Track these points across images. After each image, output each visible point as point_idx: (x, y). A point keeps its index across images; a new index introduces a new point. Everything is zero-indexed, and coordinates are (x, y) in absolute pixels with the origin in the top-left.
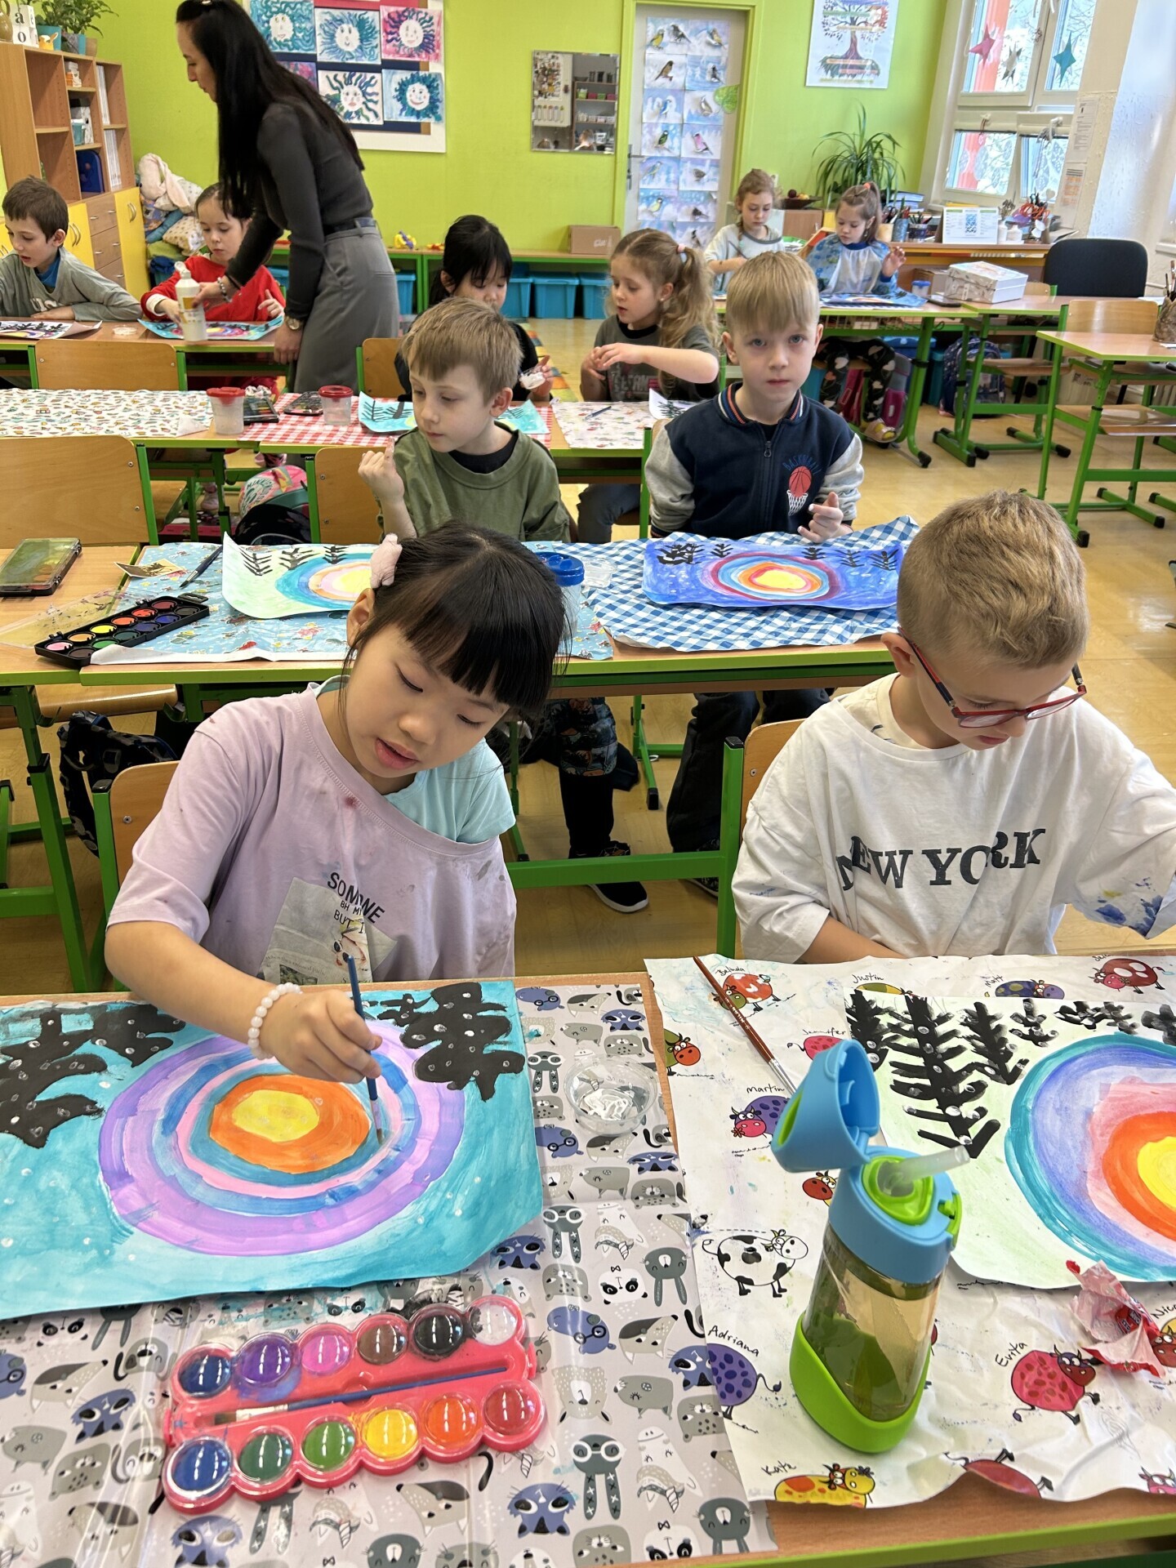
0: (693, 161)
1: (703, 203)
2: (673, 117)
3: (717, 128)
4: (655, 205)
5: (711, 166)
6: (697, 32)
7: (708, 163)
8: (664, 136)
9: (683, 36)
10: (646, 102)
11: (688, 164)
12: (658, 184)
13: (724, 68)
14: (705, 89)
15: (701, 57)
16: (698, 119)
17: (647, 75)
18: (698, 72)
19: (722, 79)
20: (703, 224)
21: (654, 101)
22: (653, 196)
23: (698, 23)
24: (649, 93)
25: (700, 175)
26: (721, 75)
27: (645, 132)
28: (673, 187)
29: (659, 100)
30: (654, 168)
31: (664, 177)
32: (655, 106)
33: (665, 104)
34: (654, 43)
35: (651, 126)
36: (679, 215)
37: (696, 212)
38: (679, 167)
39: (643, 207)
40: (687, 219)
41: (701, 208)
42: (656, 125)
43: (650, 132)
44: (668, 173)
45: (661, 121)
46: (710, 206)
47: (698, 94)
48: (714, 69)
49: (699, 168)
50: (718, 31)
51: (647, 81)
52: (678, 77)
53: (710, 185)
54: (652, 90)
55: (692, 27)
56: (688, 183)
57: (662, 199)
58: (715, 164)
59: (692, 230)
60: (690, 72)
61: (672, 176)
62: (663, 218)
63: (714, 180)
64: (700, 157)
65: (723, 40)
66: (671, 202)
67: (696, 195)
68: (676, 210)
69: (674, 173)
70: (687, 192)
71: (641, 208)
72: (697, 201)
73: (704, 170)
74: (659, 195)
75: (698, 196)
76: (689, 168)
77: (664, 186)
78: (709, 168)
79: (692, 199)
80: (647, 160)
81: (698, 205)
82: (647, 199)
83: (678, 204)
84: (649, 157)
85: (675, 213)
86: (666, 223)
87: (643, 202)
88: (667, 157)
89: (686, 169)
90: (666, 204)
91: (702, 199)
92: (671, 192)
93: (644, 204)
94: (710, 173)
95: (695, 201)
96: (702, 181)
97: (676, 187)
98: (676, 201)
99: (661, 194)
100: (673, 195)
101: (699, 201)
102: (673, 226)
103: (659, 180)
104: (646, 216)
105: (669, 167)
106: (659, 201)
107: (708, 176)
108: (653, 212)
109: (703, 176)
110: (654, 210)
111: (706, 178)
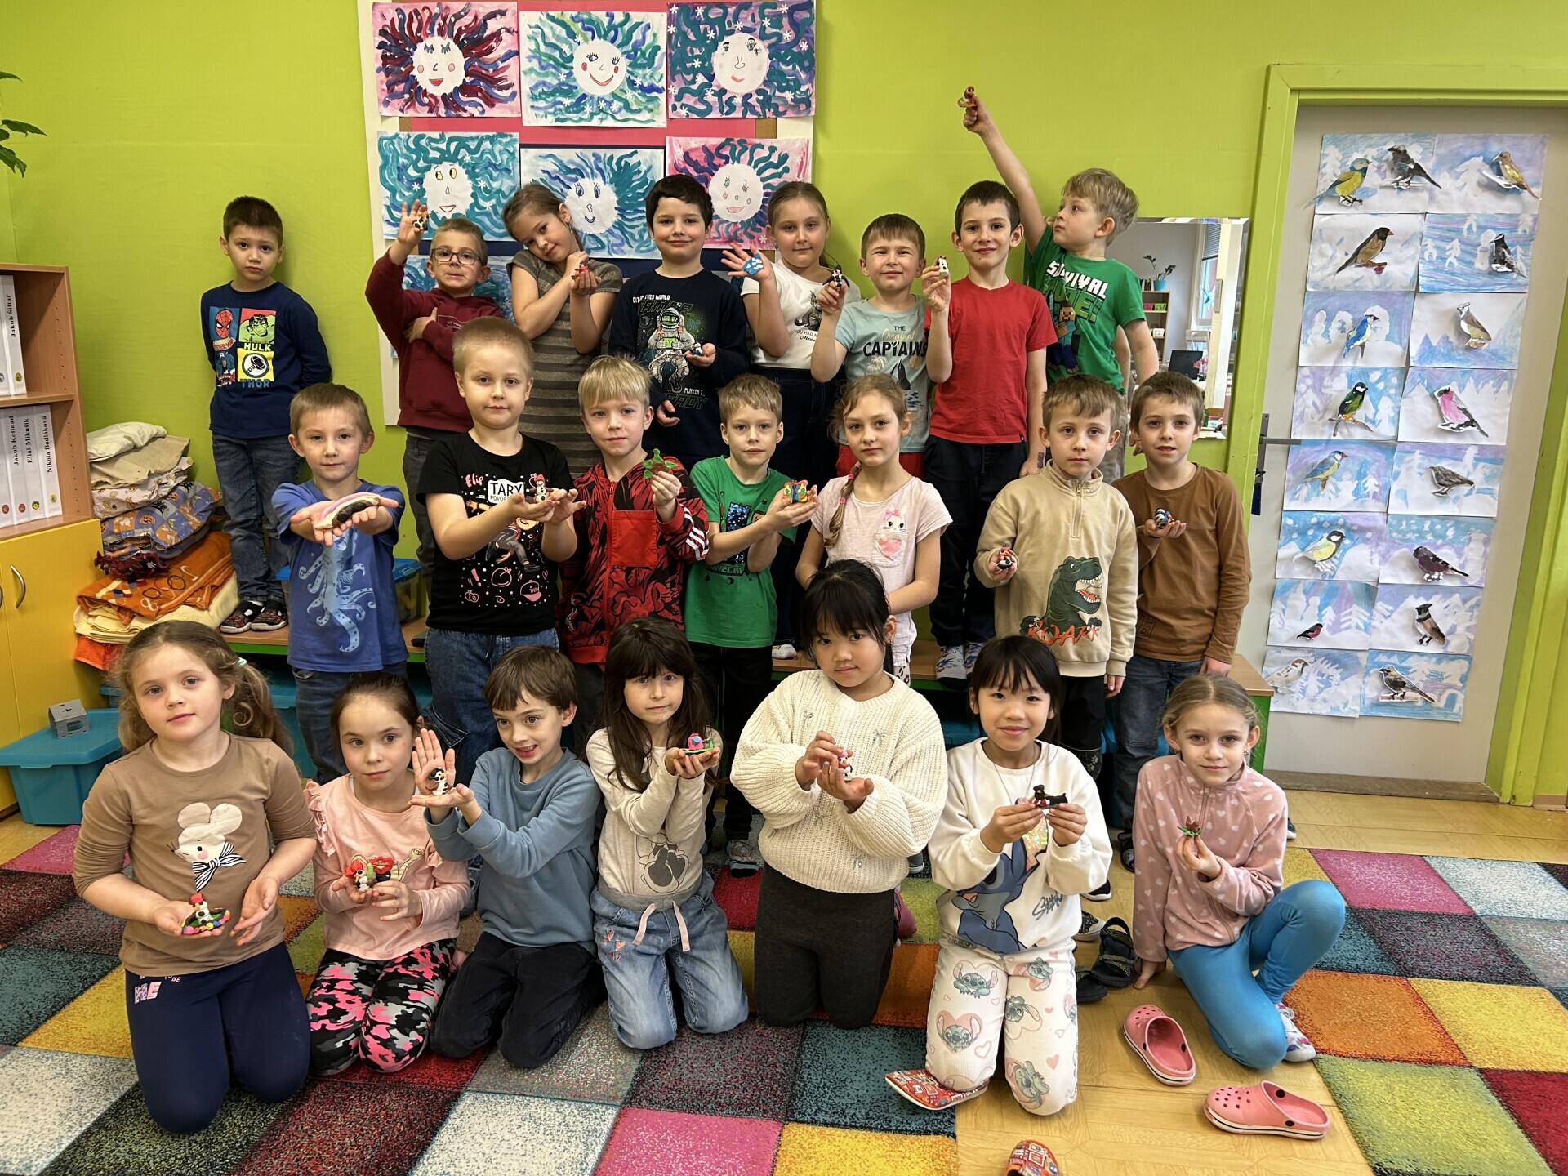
0: (1429, 449)
1: (1450, 544)
2: (1381, 353)
3: (1500, 376)
5: (1477, 460)
6: (1454, 162)
7: (1471, 453)
8: (1356, 396)
9: (1419, 170)
10: (1310, 322)
11: (1417, 456)
12: (1333, 501)
13: (1528, 240)
14: (1471, 289)
15: (1464, 218)
16: (1448, 356)
17: (1317, 262)
18: (1455, 249)
19: (1518, 264)
20: (1450, 591)
21: (1329, 319)
22: (1319, 525)
23: (1458, 142)
24: (1320, 300)
25: (1446, 481)
26: (1518, 256)
27: (1302, 387)
28: (1374, 507)
29: (1346, 317)
30: (1324, 465)
31: (1347, 486)
32: (1334, 330)
33: (1361, 327)
34: (1338, 190)
35: (1319, 376)
36: (1385, 570)
37: (1429, 563)
38: (1389, 466)
39: (1291, 549)
40: (1407, 578)
42: (1334, 371)
43: (1318, 388)
44: (1361, 476)
45: (1347, 363)
46: (1472, 551)
47: (1451, 301)
48: (1500, 242)
49: (1446, 465)
50: (1515, 156)
51: (1314, 276)
52: (1399, 264)
53: (1468, 505)
54: (1328, 293)
55: (1442, 151)
56: (1414, 497)
57: (1340, 533)
58: (1490, 455)
60: (1431, 250)
61: (1371, 483)
62: (1341, 576)
63: (1485, 492)
64: (1451, 440)
65: (1528, 176)
66: (1367, 541)
67: (1432, 524)
68: (1376, 558)
69: (1378, 476)
70: (1408, 517)
71: (1283, 553)
72: (1436, 536)
73: (1461, 470)
74: (1333, 523)
75: (1438, 527)
76: (1419, 466)
77: (1348, 505)
78: (1475, 466)
79: (1421, 534)
80: (1307, 449)
81: (1438, 548)
82: (1302, 532)
83: (1384, 544)
84: (1314, 443)
85: (1376, 566)
86: (1349, 586)
87: (1291, 540)
88: (1360, 442)
89: (1409, 469)
90: (1353, 545)
91: (1450, 533)
92: (1367, 519)
93: (1293, 543)
94: (1477, 477)
95: (1429, 537)
96: (1452, 494)
97: (1382, 507)
98: (1380, 538)
99: (1341, 521)
100: (1371, 524)
101: (1443, 537)
102: (1369, 593)
103: (1338, 490)
104: (1297, 569)
105: (1364, 464)
106: (1335, 538)
107: (1471, 483)
108: (1315, 562)
109: (1458, 483)
110: (1316, 557)
111: (1466, 488)
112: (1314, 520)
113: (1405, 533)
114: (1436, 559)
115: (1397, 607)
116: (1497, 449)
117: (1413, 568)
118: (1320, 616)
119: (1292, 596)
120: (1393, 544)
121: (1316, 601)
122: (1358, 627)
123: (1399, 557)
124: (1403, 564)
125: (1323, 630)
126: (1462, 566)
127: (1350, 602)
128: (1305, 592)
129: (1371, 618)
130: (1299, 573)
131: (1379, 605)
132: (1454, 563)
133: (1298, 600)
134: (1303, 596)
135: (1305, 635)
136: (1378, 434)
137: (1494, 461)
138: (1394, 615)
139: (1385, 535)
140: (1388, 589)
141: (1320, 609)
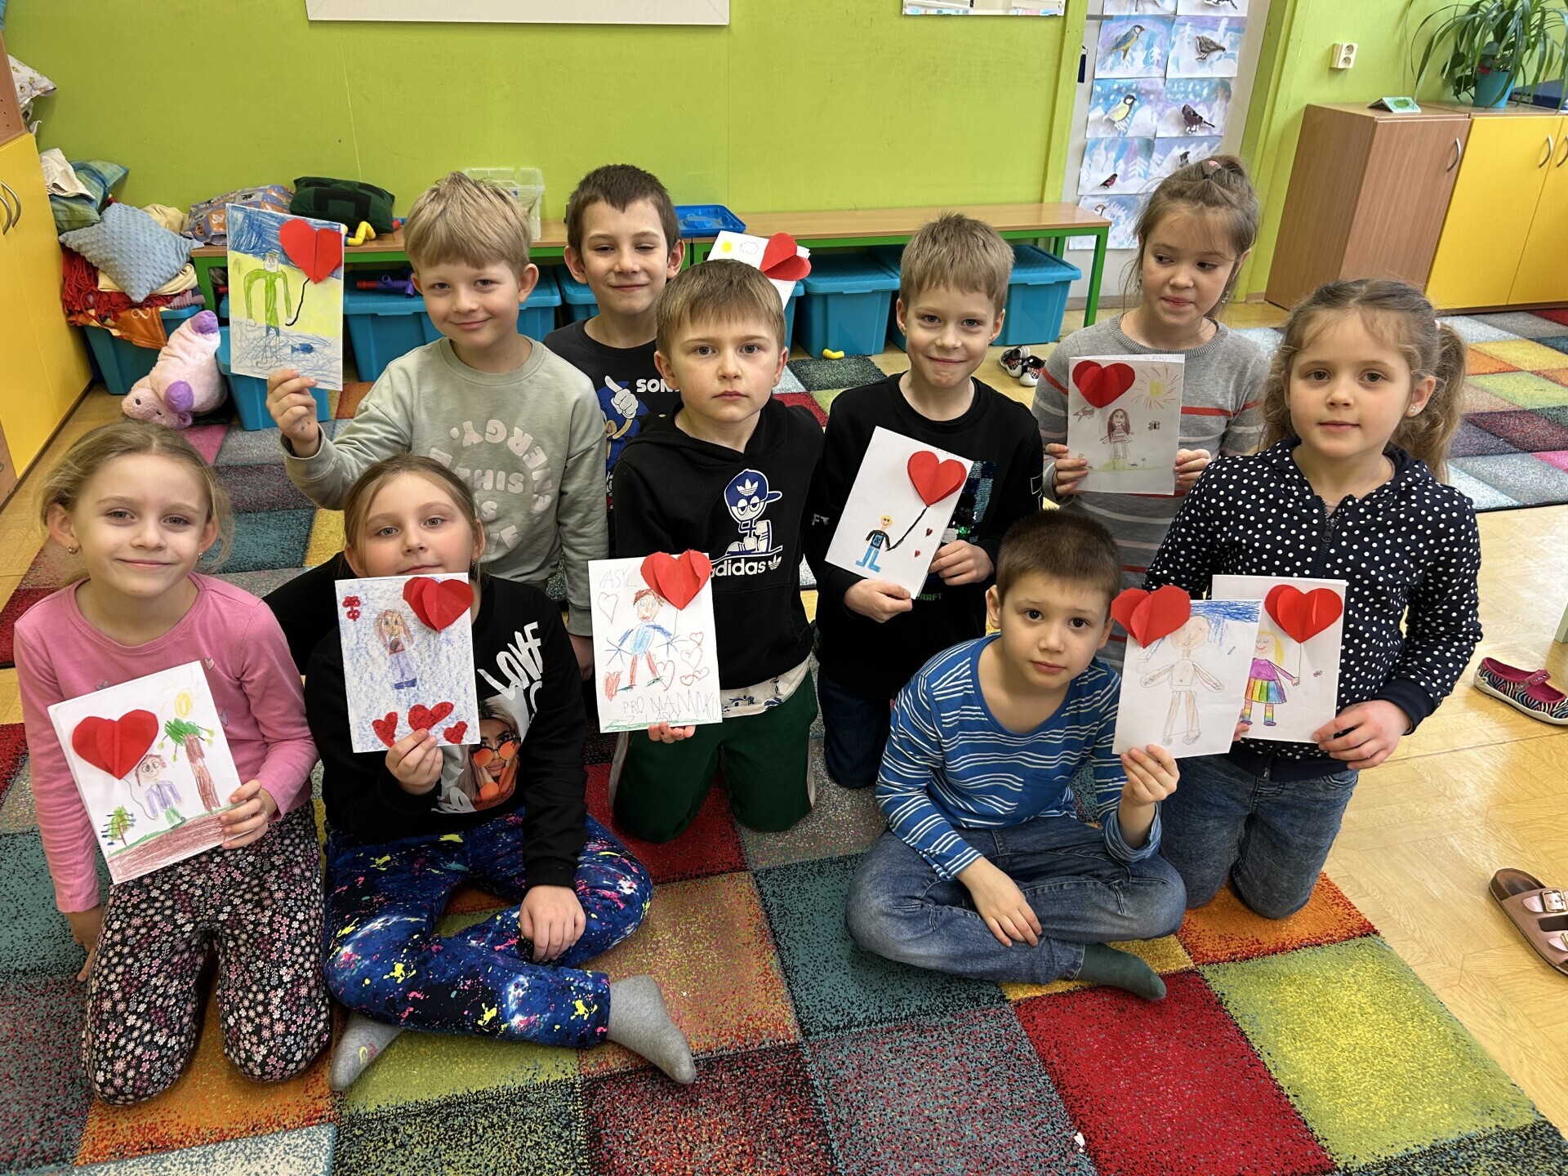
0: (1199, 22)
1: (1204, 101)
4: (1121, 110)
5: (1227, 30)
7: (1224, 23)
11: (1188, 28)
12: (1129, 68)
20: (1202, 140)
22: (1119, 91)
25: (1206, 48)
28: (1157, 72)
30: (1127, 37)
31: (1140, 56)
36: (1160, 126)
37: (1191, 118)
38: (1169, 36)
39: (1098, 113)
40: (1175, 132)
41: (1201, 111)
44: (1149, 46)
46: (1218, 106)
53: (1221, 68)
56: (1184, 63)
57: (1133, 96)
58: (1237, 26)
59: (1182, 151)
61: (1156, 52)
62: (1130, 134)
63: (1232, 56)
64: (1212, 13)
66: (1150, 102)
67: (1194, 86)
68: (1155, 116)
69: (1161, 47)
70: (1179, 80)
71: (1093, 116)
72: (1196, 96)
73: (1216, 37)
74: (1129, 89)
75: (1198, 87)
76: (1189, 36)
77: (1140, 72)
78: (1225, 34)
79: (1186, 94)
80: (1113, 24)
81: (1196, 105)
82: (1107, 98)
83: (1161, 104)
84: (1120, 18)
85: (1155, 122)
86: (1136, 141)
87: (1098, 104)
88: (1151, 17)
89: (1182, 39)
90: (1140, 106)
91: (1205, 92)
92: (1152, 83)
93: (1100, 108)
94: (1225, 44)
95: (1191, 96)
96: (1208, 60)
97: (1162, 72)
98: (1159, 100)
99: (1134, 87)
100: (1154, 87)
101: (1200, 96)
102: (1149, 146)
103: (1133, 59)
104: (1101, 129)
105: (1152, 36)
106: (1129, 101)
107: (1224, 49)
108: (1114, 122)
109: (1214, 50)
110: (1116, 118)
111: (1217, 54)
112: (1116, 86)
113: (1175, 94)
114: (1195, 114)
115: (1166, 156)
116: (1241, 20)
117: (1179, 123)
118: (1115, 168)
119: (1096, 152)
120: (1167, 105)
121: (1113, 155)
122: (1140, 175)
123: (1171, 115)
124: (1173, 120)
125: (1117, 179)
126: (1211, 119)
127: (1135, 154)
128: (1106, 149)
129: (1148, 167)
130: (1102, 132)
131: (1155, 156)
132: (1205, 119)
133: (1100, 155)
134: (1104, 152)
135: (1105, 184)
136: (1164, 10)
137: (1238, 31)
138: (1165, 164)
139: (1163, 97)
140: (1161, 141)
141: (1116, 161)
